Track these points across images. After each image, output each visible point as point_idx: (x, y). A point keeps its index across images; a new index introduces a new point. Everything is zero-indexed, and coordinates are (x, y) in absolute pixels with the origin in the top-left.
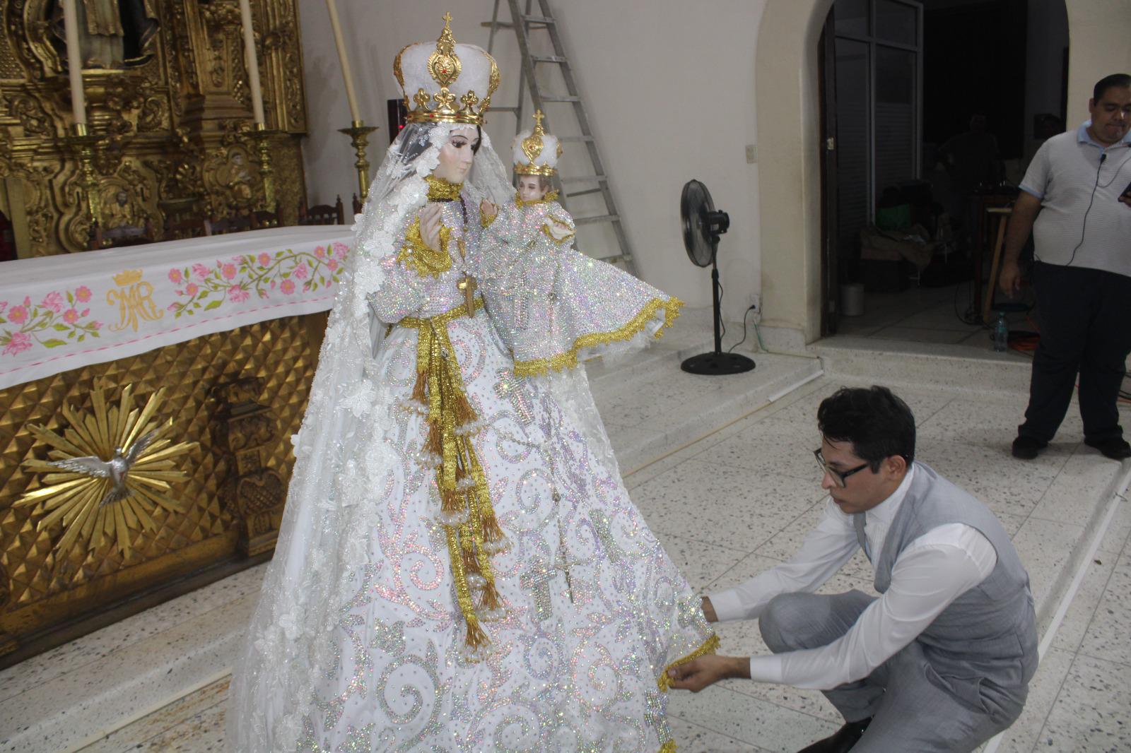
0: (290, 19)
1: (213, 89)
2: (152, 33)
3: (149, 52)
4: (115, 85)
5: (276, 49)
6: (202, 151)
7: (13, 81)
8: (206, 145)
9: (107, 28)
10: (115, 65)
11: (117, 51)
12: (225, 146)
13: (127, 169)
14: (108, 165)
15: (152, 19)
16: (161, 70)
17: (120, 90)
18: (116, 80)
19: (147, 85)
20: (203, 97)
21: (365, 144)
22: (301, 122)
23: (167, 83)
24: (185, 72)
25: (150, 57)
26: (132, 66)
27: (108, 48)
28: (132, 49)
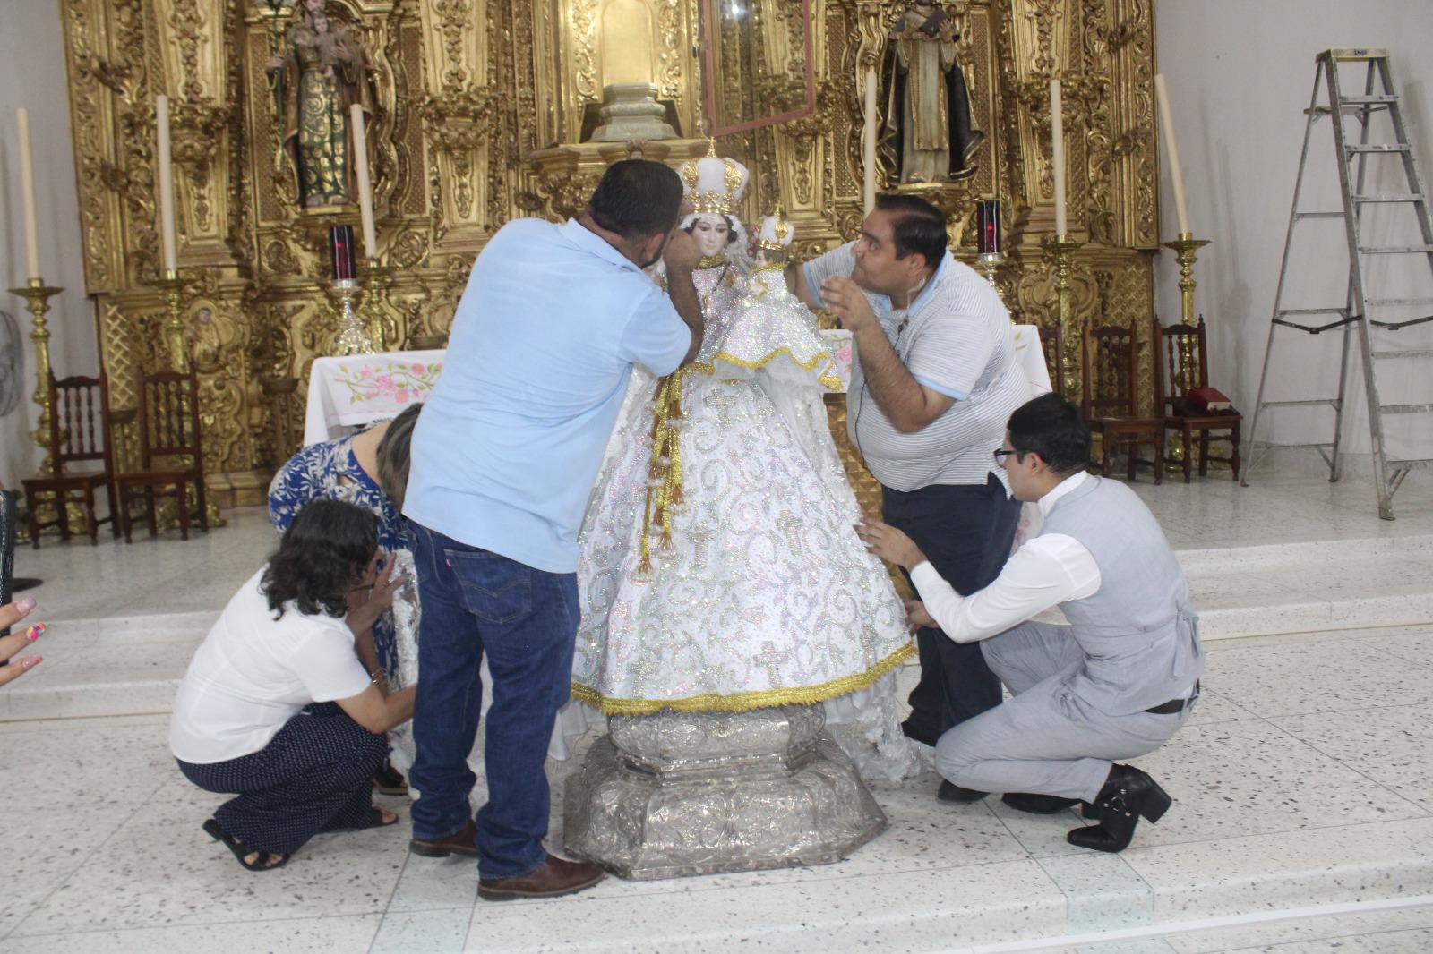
0: (1147, 119)
1: (1041, 200)
2: (975, 145)
3: (973, 164)
5: (1128, 154)
6: (1021, 266)
7: (848, 198)
8: (1024, 261)
9: (931, 144)
11: (944, 165)
12: (1045, 262)
15: (976, 132)
16: (994, 182)
19: (967, 198)
20: (1030, 209)
21: (1191, 261)
22: (1152, 236)
23: (998, 195)
24: (1015, 183)
25: (975, 169)
26: (954, 179)
27: (932, 162)
28: (957, 162)
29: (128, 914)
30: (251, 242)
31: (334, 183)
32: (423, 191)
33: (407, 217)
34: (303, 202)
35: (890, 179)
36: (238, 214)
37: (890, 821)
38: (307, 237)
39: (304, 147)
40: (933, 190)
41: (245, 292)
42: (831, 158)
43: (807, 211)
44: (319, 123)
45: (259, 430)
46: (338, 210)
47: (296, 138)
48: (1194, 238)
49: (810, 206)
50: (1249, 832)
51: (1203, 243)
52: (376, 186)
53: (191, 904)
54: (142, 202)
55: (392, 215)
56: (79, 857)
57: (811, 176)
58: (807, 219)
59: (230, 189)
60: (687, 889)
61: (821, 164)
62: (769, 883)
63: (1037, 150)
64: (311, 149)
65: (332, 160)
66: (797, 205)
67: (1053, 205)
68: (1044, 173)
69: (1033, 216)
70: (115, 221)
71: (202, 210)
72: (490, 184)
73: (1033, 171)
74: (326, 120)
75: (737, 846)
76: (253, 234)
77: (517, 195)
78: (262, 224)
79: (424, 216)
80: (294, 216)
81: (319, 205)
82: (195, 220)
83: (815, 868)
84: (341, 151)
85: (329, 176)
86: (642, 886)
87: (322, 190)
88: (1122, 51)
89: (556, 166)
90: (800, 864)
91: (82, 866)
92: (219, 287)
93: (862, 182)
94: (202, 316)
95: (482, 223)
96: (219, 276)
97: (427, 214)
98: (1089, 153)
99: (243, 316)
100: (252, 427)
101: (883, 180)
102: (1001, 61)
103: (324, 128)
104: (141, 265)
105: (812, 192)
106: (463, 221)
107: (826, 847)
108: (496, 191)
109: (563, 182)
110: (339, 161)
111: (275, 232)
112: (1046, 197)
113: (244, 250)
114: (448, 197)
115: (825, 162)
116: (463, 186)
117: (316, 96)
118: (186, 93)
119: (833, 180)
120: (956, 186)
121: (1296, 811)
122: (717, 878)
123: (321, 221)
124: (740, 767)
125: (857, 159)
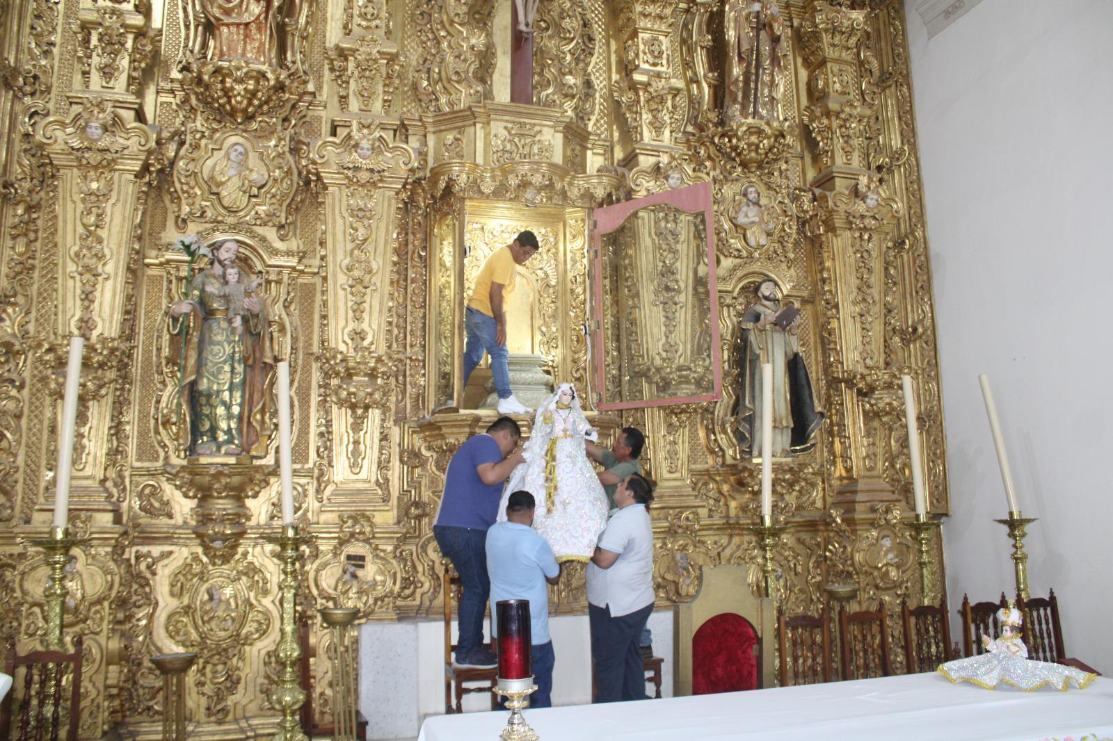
0: (934, 403)
2: (818, 425)
3: (812, 442)
4: (784, 472)
6: (854, 532)
7: (700, 467)
8: (858, 527)
9: (781, 423)
10: (784, 453)
11: (786, 439)
12: (875, 528)
13: (784, 545)
15: (819, 413)
16: (818, 454)
18: (786, 468)
20: (856, 481)
22: (943, 503)
23: (822, 467)
25: (813, 445)
26: (795, 452)
27: (777, 438)
28: (799, 436)
30: (123, 482)
31: (229, 432)
32: (307, 441)
34: (192, 450)
36: (115, 454)
38: (191, 484)
39: (201, 393)
41: (116, 539)
43: (675, 479)
44: (220, 370)
45: (114, 691)
46: (232, 460)
47: (193, 384)
49: (677, 475)
54: (8, 432)
57: (679, 447)
58: (677, 487)
59: (110, 428)
64: (209, 396)
65: (228, 407)
66: (666, 474)
67: (876, 477)
71: (79, 449)
72: (380, 440)
74: (227, 368)
76: (127, 474)
77: (402, 452)
78: (138, 464)
79: (306, 466)
80: (177, 461)
81: (211, 455)
84: (239, 401)
85: (223, 425)
87: (214, 438)
88: (912, 346)
89: (455, 430)
92: (91, 533)
93: (713, 452)
95: (373, 479)
96: (90, 520)
97: (310, 465)
99: (112, 565)
100: (107, 687)
101: (737, 452)
103: (226, 376)
105: (680, 462)
106: (355, 477)
108: (382, 448)
110: (236, 410)
111: (151, 474)
113: (114, 491)
114: (341, 453)
116: (357, 442)
117: (219, 343)
118: (80, 328)
123: (212, 471)
125: (710, 432)
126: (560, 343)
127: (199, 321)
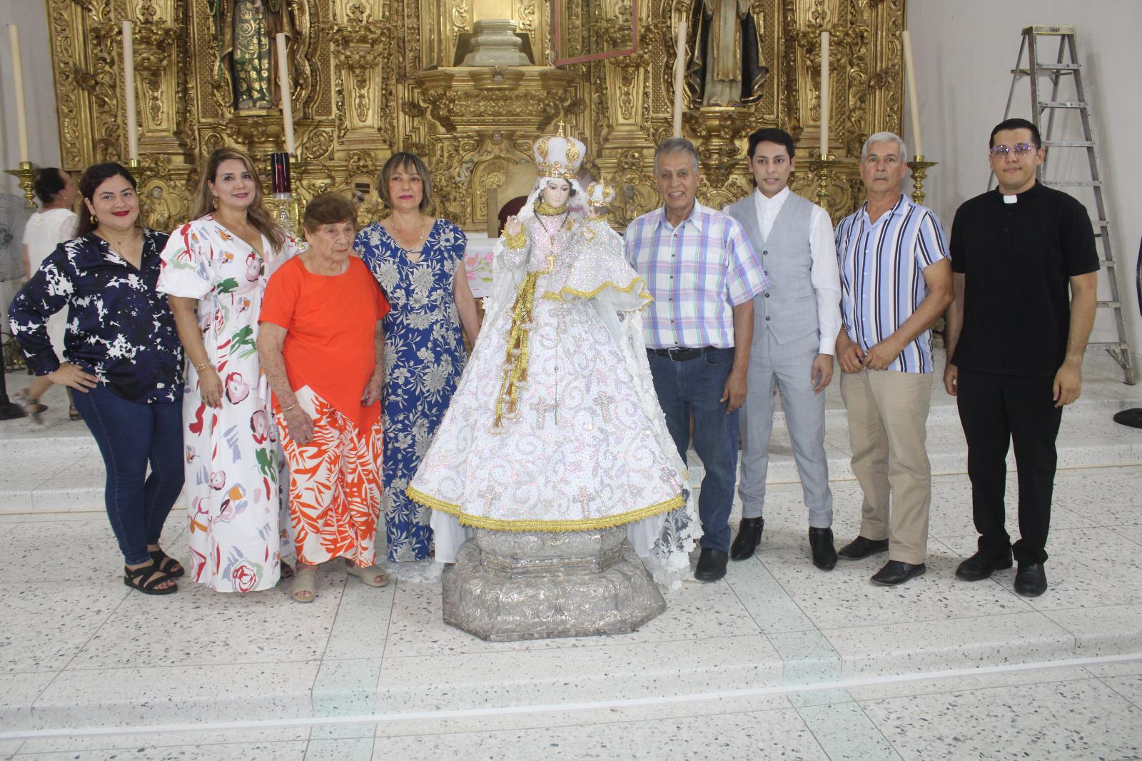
0: (896, 61)
1: (812, 123)
2: (762, 78)
3: (759, 93)
4: (726, 119)
5: (880, 89)
7: (661, 115)
9: (728, 76)
10: (731, 103)
11: (736, 93)
12: (812, 171)
13: (733, 184)
14: (717, 181)
15: (763, 68)
16: (775, 106)
17: (729, 123)
18: (726, 116)
19: (754, 119)
20: (802, 129)
21: (922, 178)
23: (778, 117)
24: (791, 108)
25: (760, 97)
26: (744, 103)
27: (727, 90)
28: (747, 90)
29: (144, 657)
30: (193, 134)
31: (261, 91)
32: (330, 98)
33: (317, 118)
34: (236, 105)
35: (694, 102)
36: (184, 113)
37: (668, 605)
38: (239, 133)
39: (237, 62)
40: (727, 112)
41: (189, 175)
42: (649, 83)
43: (629, 125)
44: (249, 43)
46: (264, 113)
47: (231, 54)
48: (926, 160)
49: (632, 121)
50: (912, 620)
51: (932, 164)
52: (293, 94)
53: (187, 651)
54: (106, 99)
55: (306, 117)
56: (103, 616)
57: (633, 97)
58: (630, 131)
59: (177, 92)
60: (527, 649)
61: (642, 89)
62: (583, 646)
63: (810, 84)
64: (243, 64)
65: (259, 73)
66: (621, 120)
67: (819, 127)
68: (814, 101)
69: (803, 135)
70: (85, 115)
71: (156, 109)
72: (383, 94)
73: (806, 101)
74: (255, 41)
75: (562, 620)
76: (196, 128)
77: (404, 104)
78: (203, 120)
79: (330, 118)
80: (228, 116)
81: (249, 108)
82: (150, 116)
83: (615, 636)
84: (267, 66)
85: (257, 86)
86: (497, 646)
87: (251, 97)
88: (880, 6)
89: (435, 84)
90: (605, 633)
91: (105, 623)
92: (169, 170)
93: (672, 103)
94: (156, 193)
95: (376, 126)
96: (169, 161)
97: (333, 117)
98: (850, 87)
99: (187, 193)
101: (690, 102)
102: (785, 11)
103: (254, 47)
104: (106, 149)
105: (634, 110)
106: (361, 124)
107: (623, 622)
108: (387, 101)
109: (441, 97)
110: (265, 74)
111: (213, 127)
112: (815, 120)
113: (188, 141)
114: (350, 105)
115: (645, 87)
116: (362, 97)
117: (247, 21)
118: (143, 15)
119: (650, 100)
120: (745, 110)
121: (946, 606)
122: (548, 641)
123: (250, 121)
124: (565, 565)
125: (670, 85)
126: (536, 10)
127: (231, 5)
